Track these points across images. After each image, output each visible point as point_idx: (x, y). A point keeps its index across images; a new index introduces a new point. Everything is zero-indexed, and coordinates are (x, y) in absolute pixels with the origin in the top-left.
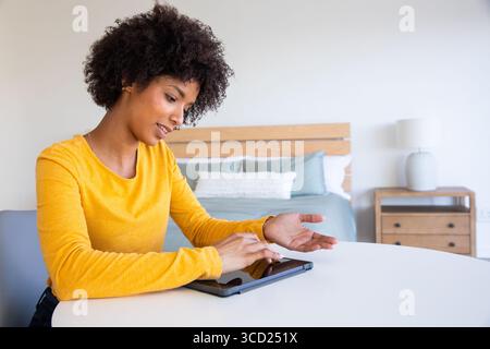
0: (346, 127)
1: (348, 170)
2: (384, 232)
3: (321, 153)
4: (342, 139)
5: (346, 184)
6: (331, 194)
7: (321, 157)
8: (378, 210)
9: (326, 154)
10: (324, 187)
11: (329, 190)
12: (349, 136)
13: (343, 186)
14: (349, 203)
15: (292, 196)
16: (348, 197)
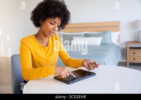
0: (119, 22)
1: (119, 36)
2: (130, 55)
3: (110, 31)
4: (117, 26)
5: (118, 40)
6: (113, 44)
7: (110, 32)
8: (128, 48)
9: (112, 31)
10: (111, 41)
11: (113, 42)
12: (120, 25)
13: (117, 41)
14: (119, 46)
15: (101, 44)
16: (119, 44)
